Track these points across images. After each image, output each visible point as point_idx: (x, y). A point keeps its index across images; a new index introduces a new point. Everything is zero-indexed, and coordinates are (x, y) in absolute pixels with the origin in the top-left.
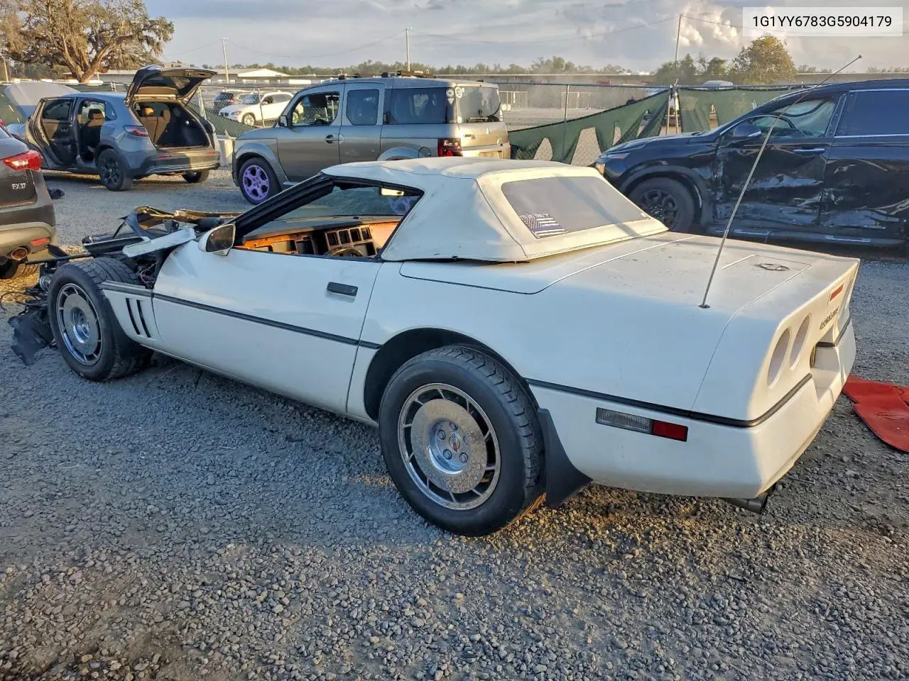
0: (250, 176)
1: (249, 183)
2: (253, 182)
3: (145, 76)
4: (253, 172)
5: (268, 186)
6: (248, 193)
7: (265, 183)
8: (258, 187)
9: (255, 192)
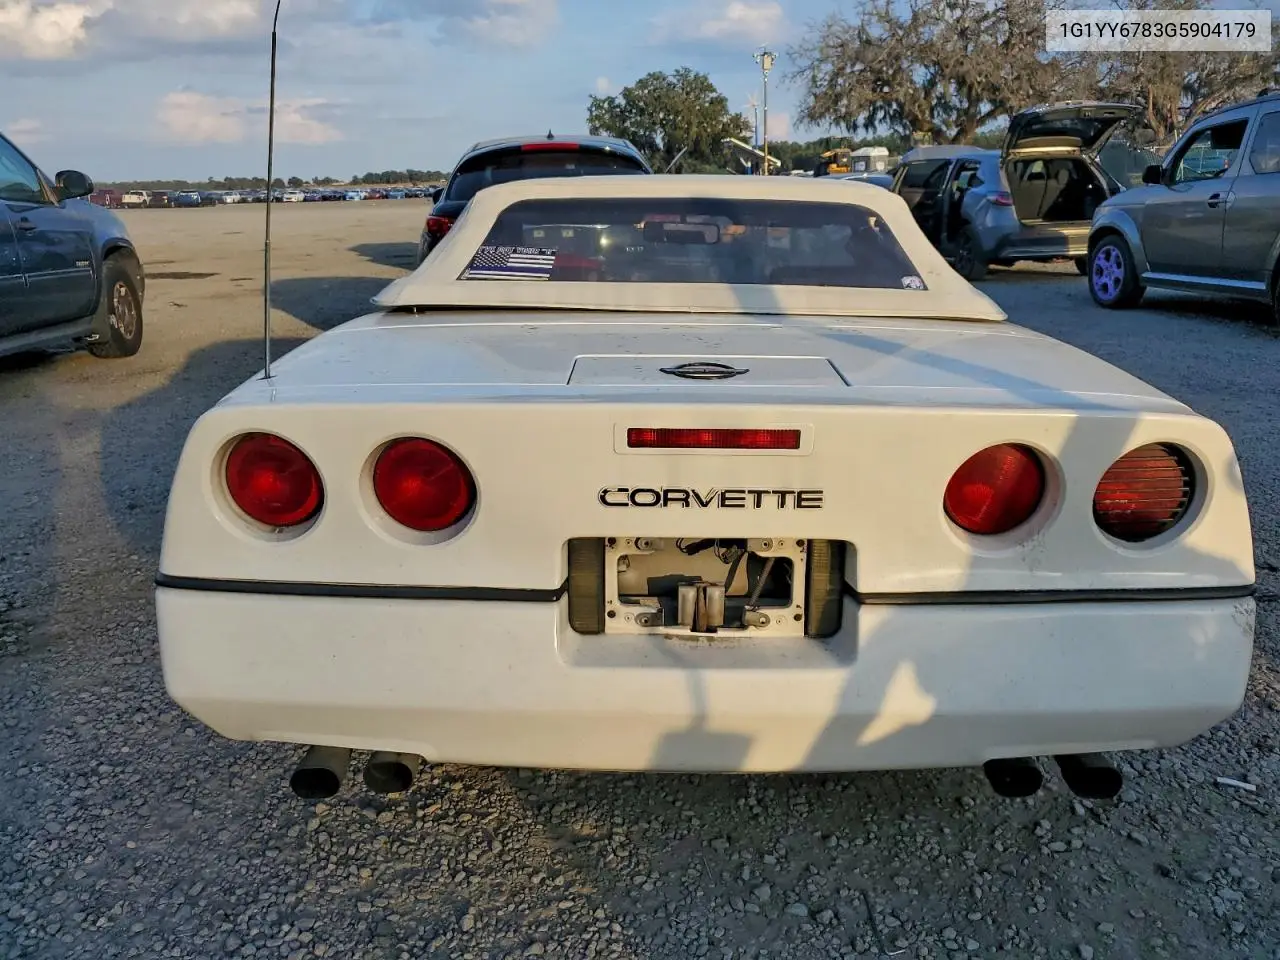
0: (1103, 263)
1: (1100, 272)
2: (1105, 272)
3: (1023, 123)
4: (1108, 258)
5: (1121, 278)
6: (1096, 288)
7: (1120, 273)
8: (1110, 279)
9: (1105, 287)
